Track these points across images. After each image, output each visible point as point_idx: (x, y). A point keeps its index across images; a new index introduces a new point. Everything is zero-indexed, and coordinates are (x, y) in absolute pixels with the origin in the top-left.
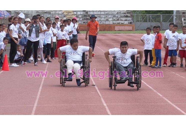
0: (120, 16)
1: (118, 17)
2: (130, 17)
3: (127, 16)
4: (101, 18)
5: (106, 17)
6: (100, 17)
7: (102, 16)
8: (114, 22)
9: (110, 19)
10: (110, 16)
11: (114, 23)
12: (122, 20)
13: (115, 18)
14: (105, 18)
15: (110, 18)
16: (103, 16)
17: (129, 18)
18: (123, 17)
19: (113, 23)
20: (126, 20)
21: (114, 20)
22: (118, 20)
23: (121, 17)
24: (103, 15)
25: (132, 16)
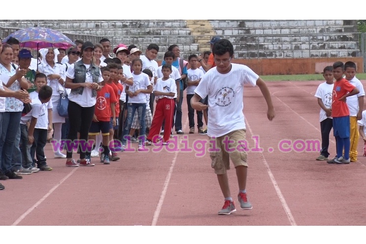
0: (328, 38)
1: (323, 39)
2: (351, 39)
3: (345, 39)
4: (282, 42)
5: (295, 40)
6: (279, 41)
7: (284, 38)
8: (314, 52)
9: (304, 46)
10: (303, 39)
11: (314, 54)
12: (332, 48)
13: (315, 44)
14: (290, 42)
15: (304, 43)
16: (287, 39)
17: (349, 43)
18: (335, 40)
19: (312, 55)
20: (341, 48)
21: (314, 48)
22: (323, 47)
23: (331, 40)
24: (286, 35)
25: (357, 37)
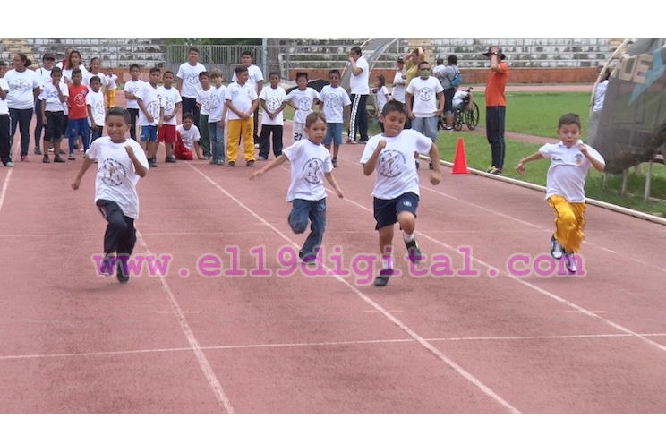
0: (136, 49)
1: (131, 50)
2: (158, 51)
3: (152, 50)
4: (91, 52)
5: (104, 51)
6: (89, 50)
7: (93, 49)
8: (122, 63)
9: (112, 57)
10: (112, 49)
11: (122, 64)
12: (140, 59)
13: (123, 54)
14: (99, 53)
15: (112, 53)
16: (97, 49)
17: (156, 55)
18: (143, 51)
19: (121, 66)
20: (149, 59)
21: (122, 58)
22: (131, 58)
23: (139, 51)
24: (96, 46)
25: (163, 50)
